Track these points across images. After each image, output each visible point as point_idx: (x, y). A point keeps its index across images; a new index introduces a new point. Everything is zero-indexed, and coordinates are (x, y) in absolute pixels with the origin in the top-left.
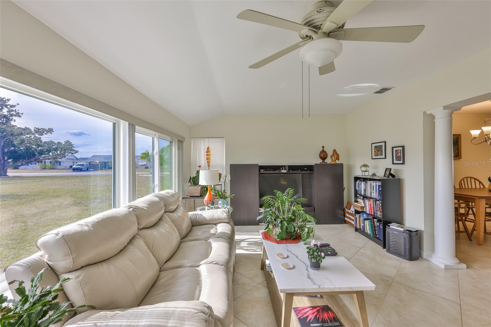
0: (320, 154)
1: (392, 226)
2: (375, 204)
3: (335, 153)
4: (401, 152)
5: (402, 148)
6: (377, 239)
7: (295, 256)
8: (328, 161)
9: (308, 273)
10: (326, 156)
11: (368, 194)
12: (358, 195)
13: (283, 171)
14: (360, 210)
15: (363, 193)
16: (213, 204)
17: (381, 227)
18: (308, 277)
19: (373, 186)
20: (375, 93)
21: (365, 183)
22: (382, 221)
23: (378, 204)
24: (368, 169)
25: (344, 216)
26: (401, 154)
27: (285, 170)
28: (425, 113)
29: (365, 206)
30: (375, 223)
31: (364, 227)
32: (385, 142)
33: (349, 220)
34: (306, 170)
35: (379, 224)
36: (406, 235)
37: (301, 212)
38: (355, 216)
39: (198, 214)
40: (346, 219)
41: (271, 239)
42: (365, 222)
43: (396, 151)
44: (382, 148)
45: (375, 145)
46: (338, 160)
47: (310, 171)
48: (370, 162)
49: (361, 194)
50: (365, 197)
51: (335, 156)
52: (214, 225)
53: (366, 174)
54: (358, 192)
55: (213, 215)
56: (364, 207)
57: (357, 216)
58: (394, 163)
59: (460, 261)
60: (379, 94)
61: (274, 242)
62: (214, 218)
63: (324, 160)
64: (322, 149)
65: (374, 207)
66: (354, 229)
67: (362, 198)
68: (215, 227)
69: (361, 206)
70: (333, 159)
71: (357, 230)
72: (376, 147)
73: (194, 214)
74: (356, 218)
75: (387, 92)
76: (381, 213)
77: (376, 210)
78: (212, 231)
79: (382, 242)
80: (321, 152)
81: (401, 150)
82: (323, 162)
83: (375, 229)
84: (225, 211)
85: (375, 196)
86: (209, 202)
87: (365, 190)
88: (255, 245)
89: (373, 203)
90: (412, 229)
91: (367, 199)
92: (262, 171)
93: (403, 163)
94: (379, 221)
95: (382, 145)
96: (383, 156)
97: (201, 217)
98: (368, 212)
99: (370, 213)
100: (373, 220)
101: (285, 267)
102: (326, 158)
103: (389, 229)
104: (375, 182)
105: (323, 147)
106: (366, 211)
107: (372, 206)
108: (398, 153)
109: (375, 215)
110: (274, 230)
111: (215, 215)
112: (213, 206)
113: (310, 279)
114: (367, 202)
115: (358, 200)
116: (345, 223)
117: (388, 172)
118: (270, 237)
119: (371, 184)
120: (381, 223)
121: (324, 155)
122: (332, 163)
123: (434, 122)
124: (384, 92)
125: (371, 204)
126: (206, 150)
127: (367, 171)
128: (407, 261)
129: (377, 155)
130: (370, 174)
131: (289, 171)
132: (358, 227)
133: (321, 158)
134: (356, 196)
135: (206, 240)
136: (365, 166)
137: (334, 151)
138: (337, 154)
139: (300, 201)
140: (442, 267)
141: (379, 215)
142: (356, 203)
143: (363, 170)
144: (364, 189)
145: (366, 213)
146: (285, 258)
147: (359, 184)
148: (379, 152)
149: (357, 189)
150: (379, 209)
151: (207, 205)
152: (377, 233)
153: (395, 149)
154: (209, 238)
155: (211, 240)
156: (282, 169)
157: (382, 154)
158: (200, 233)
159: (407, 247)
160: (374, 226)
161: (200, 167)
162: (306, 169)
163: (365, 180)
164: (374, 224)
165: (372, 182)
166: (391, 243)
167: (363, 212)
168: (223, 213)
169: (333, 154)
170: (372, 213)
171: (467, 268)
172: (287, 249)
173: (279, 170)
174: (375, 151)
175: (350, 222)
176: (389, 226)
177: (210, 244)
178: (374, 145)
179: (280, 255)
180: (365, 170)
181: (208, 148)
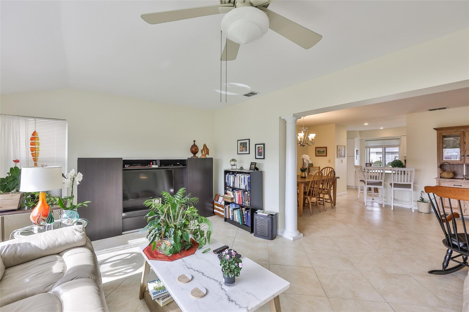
0: (191, 149)
1: (259, 212)
2: (243, 194)
3: (205, 148)
4: (262, 148)
5: (263, 145)
6: (245, 226)
7: (200, 273)
8: (199, 155)
9: (226, 294)
10: (197, 151)
11: (237, 186)
12: (227, 188)
13: (154, 166)
14: (230, 201)
15: (231, 185)
16: (51, 219)
17: (249, 214)
18: (229, 300)
19: (242, 178)
20: (244, 95)
21: (234, 176)
22: (250, 209)
23: (247, 195)
24: (236, 163)
25: (214, 208)
26: (262, 151)
27: (156, 165)
28: (280, 118)
29: (235, 197)
30: (244, 211)
31: (233, 216)
32: (249, 140)
33: (217, 211)
34: (178, 165)
35: (247, 212)
36: (269, 219)
37: (195, 214)
38: (225, 207)
39: (19, 244)
40: (215, 211)
41: (160, 257)
42: (234, 211)
43: (258, 147)
44: (247, 145)
45: (241, 142)
46: (208, 155)
47: (183, 166)
48: (236, 157)
49: (230, 186)
50: (234, 189)
51: (205, 150)
52: (57, 256)
53: (234, 167)
54: (227, 185)
55: (55, 239)
56: (233, 198)
57: (227, 207)
58: (257, 158)
59: (300, 232)
60: (247, 97)
61: (165, 260)
62: (57, 243)
63: (195, 154)
64: (194, 142)
65: (242, 197)
66: (223, 219)
67: (231, 189)
68: (59, 260)
69: (231, 197)
70: (204, 154)
71: (226, 220)
72: (241, 143)
73: (9, 246)
74: (226, 208)
75: (253, 96)
76: (249, 203)
77: (244, 200)
78: (56, 268)
79: (250, 228)
80: (192, 146)
81: (262, 147)
82: (194, 156)
83: (243, 217)
84: (78, 229)
85: (243, 188)
86: (42, 217)
87: (234, 183)
88: (123, 265)
89: (242, 194)
90: (273, 213)
91: (236, 191)
92: (127, 166)
93: (264, 158)
94: (247, 209)
95: (247, 142)
96: (248, 152)
97: (28, 246)
98: (237, 203)
99: (239, 203)
100: (242, 209)
101: (198, 296)
102: (197, 152)
103: (257, 216)
104: (243, 175)
105: (194, 141)
106: (235, 201)
107: (241, 197)
108: (260, 150)
109: (244, 204)
110: (163, 243)
111: (58, 238)
112: (52, 224)
113: (232, 301)
114: (237, 193)
115: (228, 192)
116: (214, 215)
117: (253, 166)
118: (157, 253)
119: (240, 177)
120: (249, 211)
121: (196, 149)
122: (202, 157)
123: (286, 126)
124: (251, 96)
125: (239, 195)
126: (30, 136)
127: (235, 165)
128: (270, 240)
129: (242, 151)
130: (239, 167)
131: (161, 165)
132: (228, 217)
133: (192, 152)
134: (225, 189)
135: (46, 289)
136: (233, 160)
137: (205, 146)
138: (207, 148)
139: (192, 202)
140: (291, 240)
141: (247, 204)
142: (226, 195)
143: (232, 164)
144: (233, 181)
145: (235, 203)
146: (190, 281)
147: (228, 177)
148: (244, 148)
149: (226, 182)
150: (247, 199)
151: (38, 223)
152: (245, 221)
153: (257, 146)
154: (52, 284)
155: (57, 289)
156: (153, 164)
157: (247, 150)
158: (27, 280)
159: (270, 229)
160: (243, 214)
161: (17, 161)
162: (179, 163)
163: (234, 173)
164: (242, 213)
165: (241, 175)
166: (258, 228)
167: (233, 203)
168: (75, 232)
169: (204, 149)
170: (241, 203)
171: (303, 236)
172: (186, 267)
173: (149, 165)
174: (240, 147)
175: (219, 213)
176: (257, 213)
177: (57, 297)
178: (239, 142)
179: (182, 278)
180: (233, 164)
181: (34, 133)
